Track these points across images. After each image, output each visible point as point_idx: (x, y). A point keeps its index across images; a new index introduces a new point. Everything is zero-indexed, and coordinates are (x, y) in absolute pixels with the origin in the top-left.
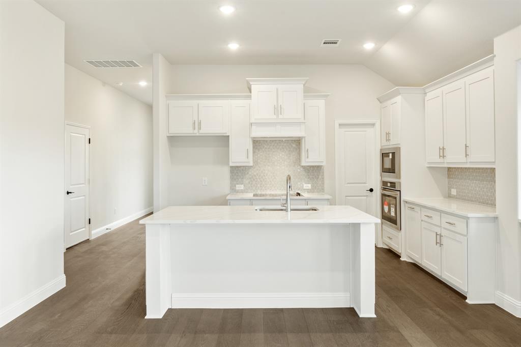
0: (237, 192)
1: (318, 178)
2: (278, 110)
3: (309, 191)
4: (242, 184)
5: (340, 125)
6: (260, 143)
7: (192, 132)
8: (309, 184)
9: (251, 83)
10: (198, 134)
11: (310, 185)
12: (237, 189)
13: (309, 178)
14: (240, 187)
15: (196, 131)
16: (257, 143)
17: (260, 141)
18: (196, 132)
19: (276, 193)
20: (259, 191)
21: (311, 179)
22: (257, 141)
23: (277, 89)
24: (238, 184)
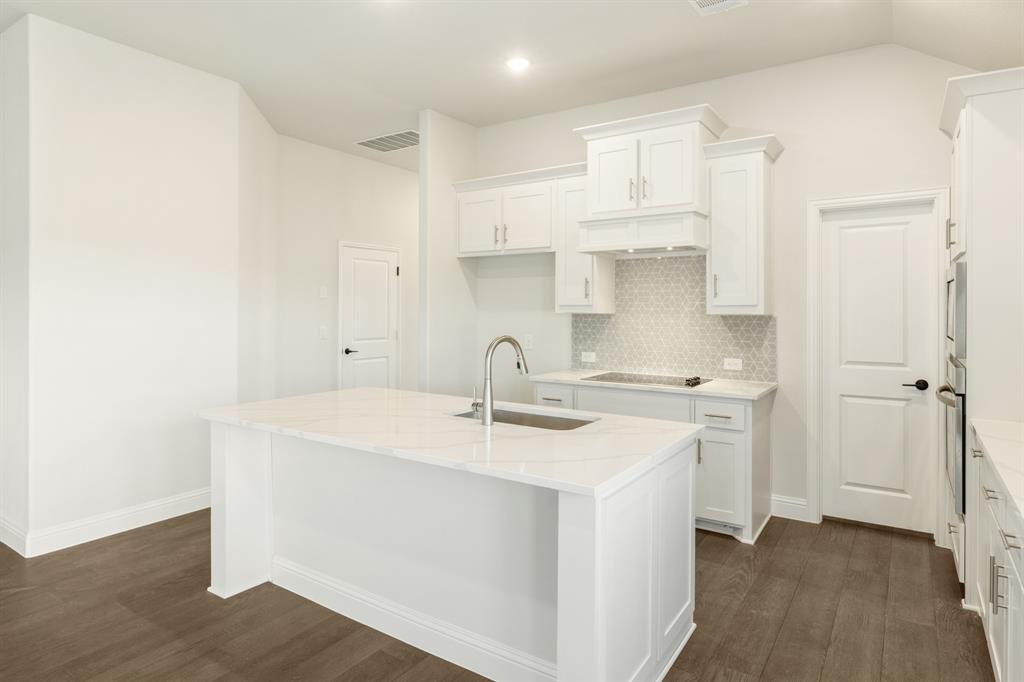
0: (584, 367)
1: (760, 346)
2: (639, 188)
3: (736, 376)
4: (593, 351)
5: (823, 212)
6: (628, 265)
7: (492, 249)
8: (738, 357)
9: (586, 137)
10: (502, 253)
11: (739, 361)
12: (584, 360)
13: (737, 344)
14: (590, 357)
15: (499, 246)
16: (622, 266)
17: (629, 260)
18: (500, 249)
19: (662, 374)
20: (626, 367)
21: (742, 347)
22: (623, 261)
23: (638, 142)
24: (585, 351)
